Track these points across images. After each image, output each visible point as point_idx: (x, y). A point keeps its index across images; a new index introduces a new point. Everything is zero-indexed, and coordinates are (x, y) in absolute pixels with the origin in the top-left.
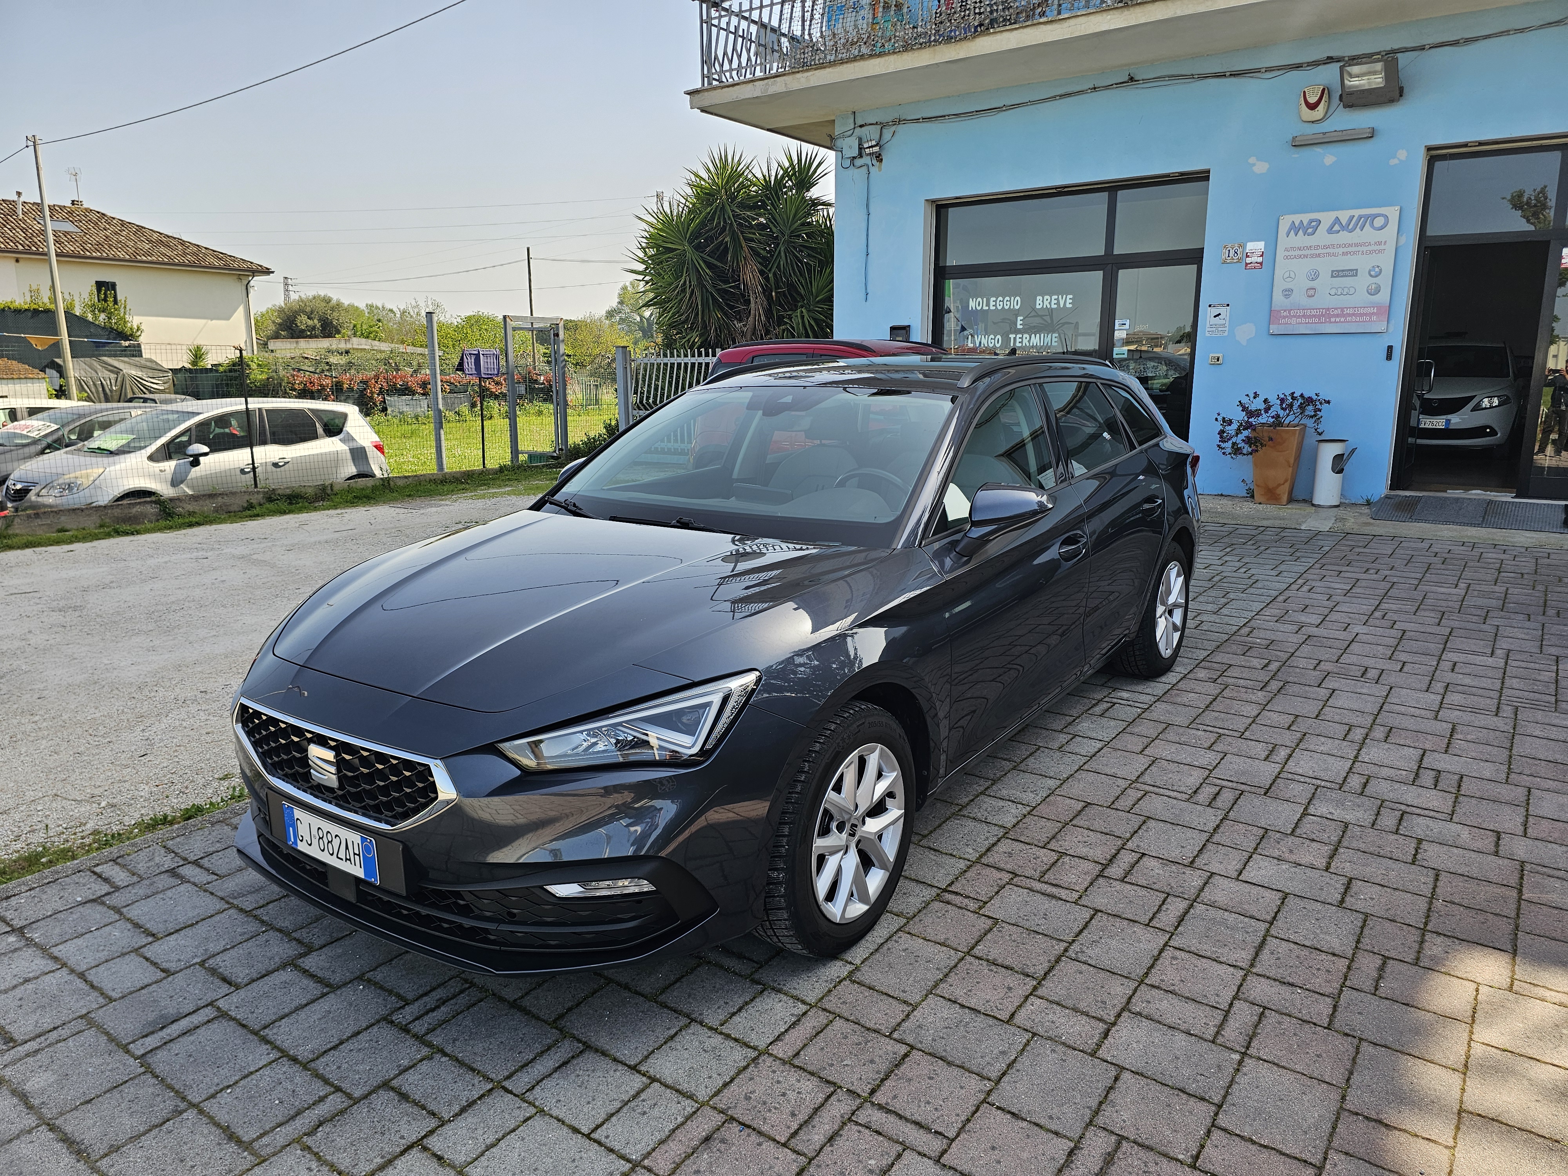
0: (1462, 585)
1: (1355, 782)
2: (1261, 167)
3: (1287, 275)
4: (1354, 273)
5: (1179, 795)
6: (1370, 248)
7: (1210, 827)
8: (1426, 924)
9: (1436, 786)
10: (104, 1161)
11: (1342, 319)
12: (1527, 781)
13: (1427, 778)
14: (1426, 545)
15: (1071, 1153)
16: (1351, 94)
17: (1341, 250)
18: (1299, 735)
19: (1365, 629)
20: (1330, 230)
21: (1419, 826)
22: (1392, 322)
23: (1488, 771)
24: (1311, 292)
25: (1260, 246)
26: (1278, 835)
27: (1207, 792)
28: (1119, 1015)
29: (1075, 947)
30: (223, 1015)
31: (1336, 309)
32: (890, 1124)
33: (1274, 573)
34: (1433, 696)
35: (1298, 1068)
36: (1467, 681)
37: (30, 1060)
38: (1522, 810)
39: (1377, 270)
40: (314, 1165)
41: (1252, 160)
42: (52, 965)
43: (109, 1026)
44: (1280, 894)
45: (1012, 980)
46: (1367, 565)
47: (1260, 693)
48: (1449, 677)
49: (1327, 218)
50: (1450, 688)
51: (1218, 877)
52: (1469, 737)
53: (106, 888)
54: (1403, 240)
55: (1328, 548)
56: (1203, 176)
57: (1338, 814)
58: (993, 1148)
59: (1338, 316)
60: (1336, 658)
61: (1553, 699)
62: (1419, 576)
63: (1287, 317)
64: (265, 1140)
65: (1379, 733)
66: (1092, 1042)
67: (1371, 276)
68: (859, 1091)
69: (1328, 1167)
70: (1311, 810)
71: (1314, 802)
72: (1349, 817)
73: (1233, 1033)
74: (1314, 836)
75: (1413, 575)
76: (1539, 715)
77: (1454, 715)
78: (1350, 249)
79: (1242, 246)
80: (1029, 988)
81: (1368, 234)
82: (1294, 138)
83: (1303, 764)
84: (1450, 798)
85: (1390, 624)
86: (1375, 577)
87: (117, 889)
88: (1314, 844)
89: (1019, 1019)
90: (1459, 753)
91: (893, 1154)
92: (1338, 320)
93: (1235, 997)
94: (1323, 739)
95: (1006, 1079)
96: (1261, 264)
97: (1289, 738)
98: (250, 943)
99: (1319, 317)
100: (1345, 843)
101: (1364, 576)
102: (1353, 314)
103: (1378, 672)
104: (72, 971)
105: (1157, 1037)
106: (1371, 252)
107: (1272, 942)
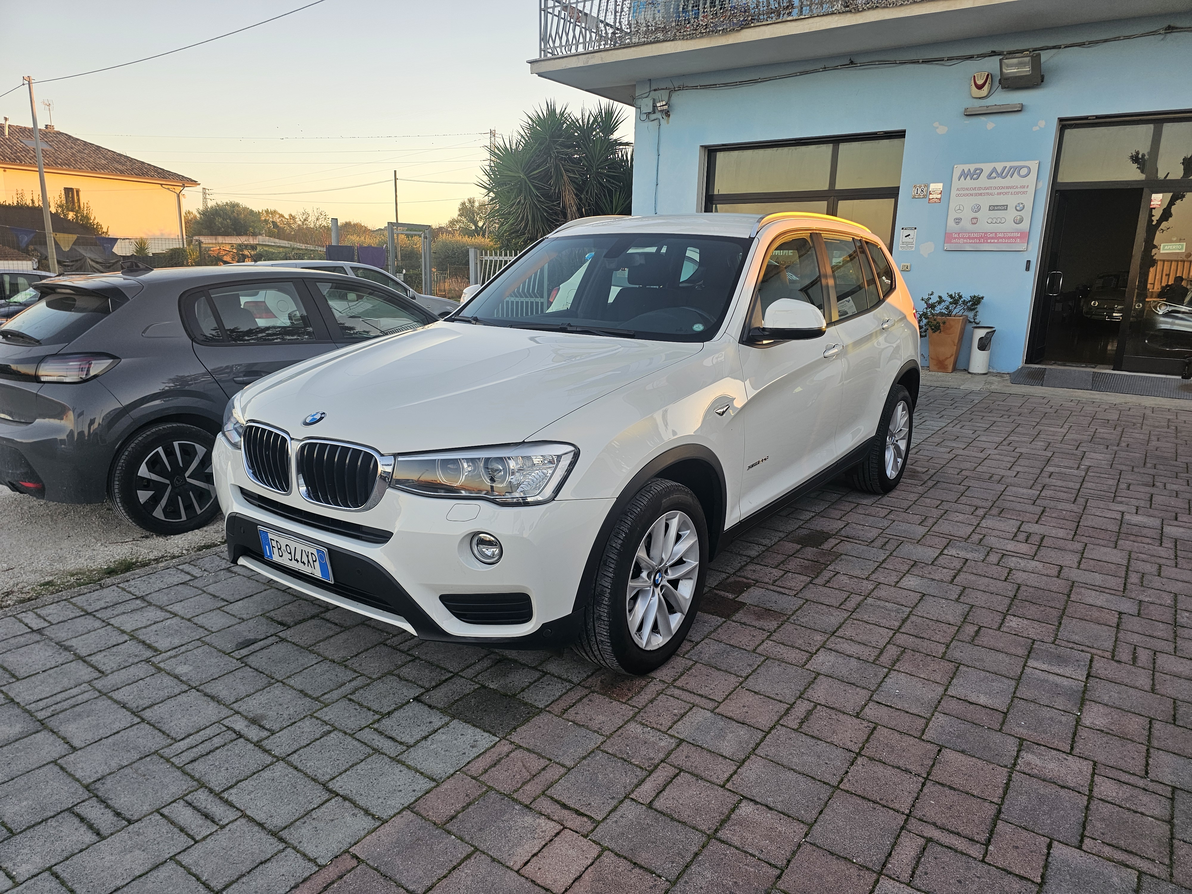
0: (1066, 426)
1: (976, 537)
2: (942, 130)
3: (958, 208)
4: (1005, 208)
5: (862, 542)
6: (1017, 190)
7: (881, 559)
8: (1008, 611)
9: (1027, 541)
10: (235, 705)
11: (996, 241)
12: (1085, 540)
13: (1022, 537)
14: (1046, 401)
15: (788, 710)
16: (1007, 79)
17: (996, 191)
18: (943, 511)
19: (996, 451)
20: (989, 177)
21: (1012, 562)
22: (1031, 243)
23: (1061, 533)
24: (974, 221)
25: (939, 186)
26: (923, 564)
27: (883, 540)
28: (818, 650)
29: (794, 617)
30: (283, 640)
31: (991, 233)
32: (685, 696)
33: (939, 416)
34: (1034, 492)
35: (922, 676)
36: (1059, 483)
37: (173, 659)
38: (1079, 555)
39: (1021, 206)
40: (357, 707)
41: (936, 124)
42: (168, 615)
43: (215, 644)
44: (921, 594)
45: (756, 633)
46: (1003, 413)
47: (920, 487)
48: (1047, 481)
49: (987, 168)
50: (1046, 487)
51: (882, 585)
52: (1053, 515)
53: (189, 577)
54: (1040, 185)
55: (977, 401)
56: (900, 134)
57: (963, 554)
58: (744, 706)
59: (992, 238)
60: (973, 468)
61: (1113, 495)
62: (1038, 420)
63: (956, 238)
64: (326, 696)
65: (995, 511)
66: (802, 662)
67: (1017, 210)
68: (666, 681)
69: (933, 719)
70: (946, 552)
71: (948, 548)
72: (969, 556)
73: (885, 659)
74: (945, 566)
75: (1034, 419)
76: (1102, 504)
77: (1045, 503)
78: (1003, 191)
79: (927, 186)
80: (765, 636)
81: (1016, 180)
82: (966, 109)
83: (944, 527)
84: (1035, 548)
85: (1013, 449)
86: (1007, 420)
87: (196, 578)
88: (945, 570)
89: (760, 650)
90: (1045, 523)
91: (687, 708)
92: (992, 241)
93: (888, 643)
94: (958, 514)
95: (751, 677)
96: (940, 199)
97: (936, 513)
98: (289, 606)
99: (979, 238)
100: (965, 569)
101: (999, 419)
102: (1004, 238)
103: (1000, 477)
104: (183, 618)
105: (840, 660)
106: (1017, 193)
107: (913, 618)
